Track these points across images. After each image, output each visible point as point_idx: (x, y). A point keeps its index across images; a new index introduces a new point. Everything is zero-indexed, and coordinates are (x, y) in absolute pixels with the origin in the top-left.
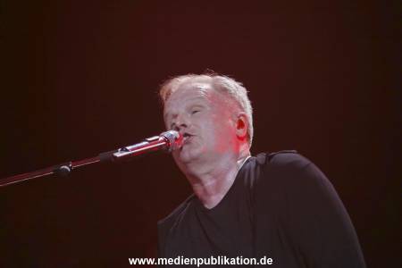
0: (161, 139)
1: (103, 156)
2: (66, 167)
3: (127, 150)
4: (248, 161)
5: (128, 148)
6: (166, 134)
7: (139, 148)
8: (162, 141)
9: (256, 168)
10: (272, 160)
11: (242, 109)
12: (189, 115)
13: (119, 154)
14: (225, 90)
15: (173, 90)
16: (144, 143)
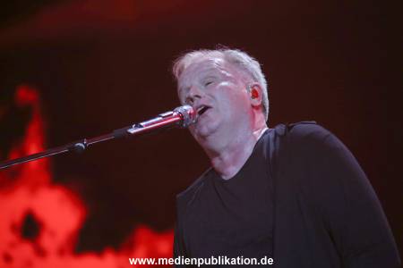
0: (175, 114)
1: (117, 133)
2: (81, 145)
3: (141, 127)
4: (266, 133)
5: (142, 124)
6: (180, 109)
7: (153, 123)
8: (175, 117)
9: (275, 140)
10: (291, 131)
11: (256, 80)
12: (203, 87)
13: (133, 131)
14: (237, 62)
15: (186, 67)
16: (158, 119)
